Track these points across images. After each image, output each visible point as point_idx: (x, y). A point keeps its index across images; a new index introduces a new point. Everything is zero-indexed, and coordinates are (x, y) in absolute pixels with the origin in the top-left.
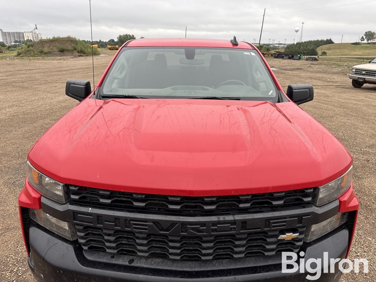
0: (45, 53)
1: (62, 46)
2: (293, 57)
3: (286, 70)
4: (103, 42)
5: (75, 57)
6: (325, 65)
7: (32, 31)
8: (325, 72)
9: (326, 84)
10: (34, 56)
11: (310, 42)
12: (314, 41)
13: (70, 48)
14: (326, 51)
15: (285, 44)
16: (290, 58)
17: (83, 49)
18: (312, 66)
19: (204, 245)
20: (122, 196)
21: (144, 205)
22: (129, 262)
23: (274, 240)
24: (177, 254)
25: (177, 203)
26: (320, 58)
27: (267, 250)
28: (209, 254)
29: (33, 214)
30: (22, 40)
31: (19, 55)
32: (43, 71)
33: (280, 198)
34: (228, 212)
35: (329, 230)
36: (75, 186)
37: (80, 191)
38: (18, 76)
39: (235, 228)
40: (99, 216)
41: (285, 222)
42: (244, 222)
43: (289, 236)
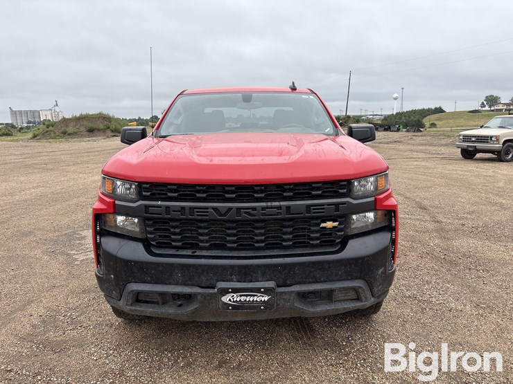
0: (69, 134)
1: (91, 125)
2: (390, 128)
3: (380, 143)
4: (143, 120)
5: (108, 137)
6: (430, 136)
7: (50, 108)
8: (430, 145)
10: (55, 138)
11: (414, 112)
12: (419, 111)
13: (102, 126)
14: (436, 122)
15: (382, 115)
16: (386, 130)
17: (118, 126)
18: (414, 138)
19: (257, 231)
20: (186, 190)
21: (205, 195)
22: (193, 253)
23: (317, 228)
24: (234, 242)
25: (233, 192)
26: (428, 130)
27: (312, 239)
28: (262, 241)
29: (105, 222)
30: (37, 120)
31: (36, 137)
32: (70, 152)
33: (318, 189)
34: (275, 200)
35: (370, 228)
36: (147, 183)
37: (151, 188)
38: (38, 158)
39: (281, 213)
40: (168, 207)
41: (324, 209)
42: (288, 208)
43: (329, 224)
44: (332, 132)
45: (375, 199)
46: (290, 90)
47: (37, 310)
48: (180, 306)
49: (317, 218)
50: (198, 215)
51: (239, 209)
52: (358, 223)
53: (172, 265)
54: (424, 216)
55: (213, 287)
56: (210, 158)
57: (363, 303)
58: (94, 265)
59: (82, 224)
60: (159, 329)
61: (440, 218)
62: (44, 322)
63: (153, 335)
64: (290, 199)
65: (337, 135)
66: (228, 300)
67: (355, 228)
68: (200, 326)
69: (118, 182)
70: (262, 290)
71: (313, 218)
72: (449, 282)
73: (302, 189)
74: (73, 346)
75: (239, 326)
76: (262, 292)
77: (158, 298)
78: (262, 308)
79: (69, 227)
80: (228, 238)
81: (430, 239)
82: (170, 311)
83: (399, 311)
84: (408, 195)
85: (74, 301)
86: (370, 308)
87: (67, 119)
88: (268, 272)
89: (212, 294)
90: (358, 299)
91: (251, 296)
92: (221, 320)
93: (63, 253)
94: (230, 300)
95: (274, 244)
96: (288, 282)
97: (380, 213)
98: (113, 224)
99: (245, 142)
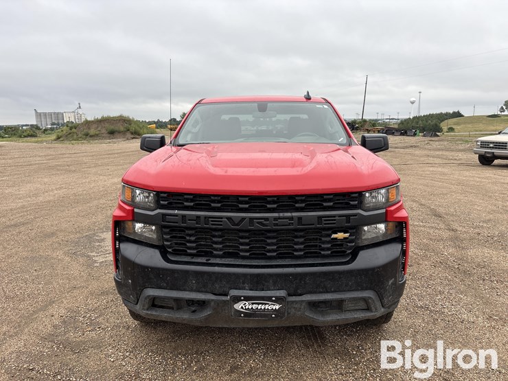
0: (91, 136)
1: (112, 127)
2: (406, 132)
3: (396, 148)
4: (162, 122)
5: (128, 139)
6: (448, 141)
7: (74, 110)
8: (447, 150)
9: (447, 161)
10: (78, 140)
11: (431, 116)
12: (437, 115)
13: (122, 129)
14: (454, 127)
15: (398, 119)
16: (402, 134)
17: (138, 129)
18: (431, 142)
19: (269, 241)
20: (201, 200)
21: (219, 205)
22: (207, 260)
23: (328, 239)
24: (246, 251)
25: (246, 203)
26: (445, 135)
27: (323, 249)
28: (274, 251)
29: (124, 228)
30: (61, 121)
31: (59, 138)
32: (91, 154)
33: (330, 200)
34: (287, 211)
35: (381, 239)
36: (165, 193)
37: (168, 198)
38: (62, 160)
39: (292, 223)
40: (184, 216)
41: (335, 220)
42: (300, 218)
43: (340, 235)
44: (345, 142)
45: (386, 210)
46: (305, 100)
47: (58, 311)
48: (194, 311)
49: (329, 229)
50: (212, 224)
51: (251, 219)
52: (369, 234)
53: (187, 272)
54: (438, 224)
55: (226, 295)
56: (225, 169)
57: (373, 314)
58: (113, 267)
59: (102, 226)
60: (174, 332)
61: (455, 226)
62: (64, 322)
63: (168, 338)
64: (301, 210)
65: (350, 145)
66: (240, 307)
67: (365, 239)
68: (213, 330)
69: (137, 191)
70: (274, 299)
71: (325, 229)
72: (462, 293)
73: (314, 200)
74: (92, 347)
75: (251, 332)
76: (273, 301)
77: (173, 304)
78: (273, 316)
79: (89, 229)
80: (241, 247)
81: (444, 248)
82: (184, 316)
83: (410, 322)
84: (423, 202)
85: (93, 303)
86: (381, 317)
87: (90, 122)
88: (280, 281)
89: (224, 301)
90: (368, 309)
91: (262, 304)
92: (232, 326)
93: (83, 255)
94: (242, 308)
95: (286, 254)
96: (299, 292)
97: (391, 224)
98: (131, 231)
99: (260, 151)
